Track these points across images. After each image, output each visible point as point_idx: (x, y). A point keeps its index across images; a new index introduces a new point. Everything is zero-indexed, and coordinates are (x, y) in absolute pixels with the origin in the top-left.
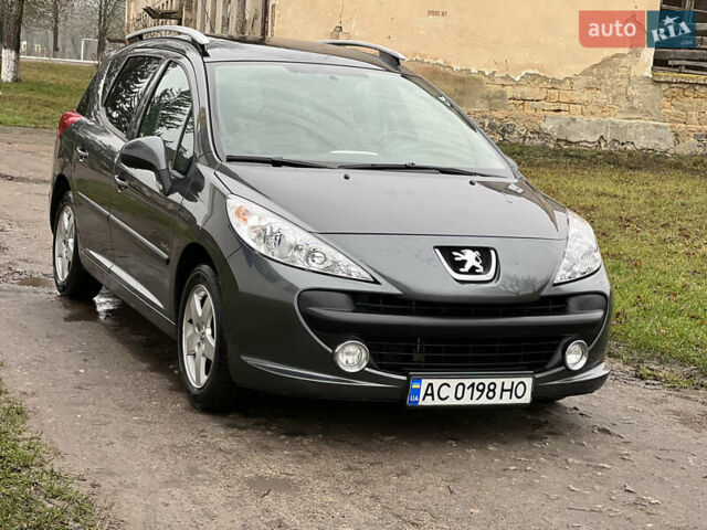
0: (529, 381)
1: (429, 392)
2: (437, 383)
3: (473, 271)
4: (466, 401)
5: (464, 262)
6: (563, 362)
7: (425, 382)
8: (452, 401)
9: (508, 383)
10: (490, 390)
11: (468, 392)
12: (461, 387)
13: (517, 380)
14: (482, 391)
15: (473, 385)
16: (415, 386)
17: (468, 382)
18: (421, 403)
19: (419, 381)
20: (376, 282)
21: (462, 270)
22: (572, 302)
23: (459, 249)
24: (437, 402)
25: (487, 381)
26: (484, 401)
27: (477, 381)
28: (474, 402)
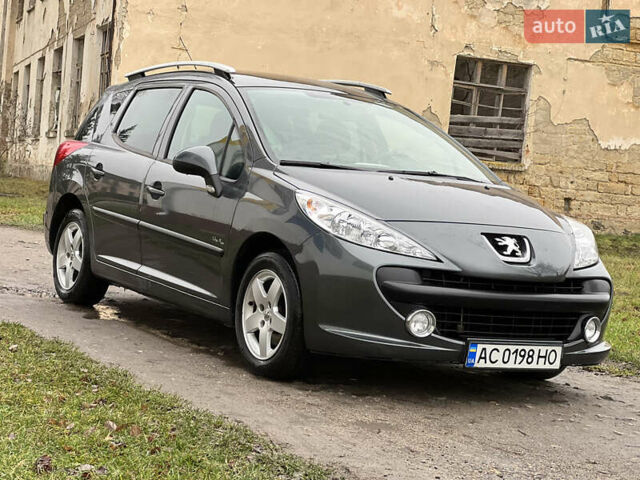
0: (559, 350)
1: (483, 356)
2: (489, 348)
3: (513, 254)
4: (510, 365)
5: (506, 247)
6: (582, 335)
7: (480, 347)
8: (500, 365)
9: (543, 350)
10: (529, 356)
11: (513, 357)
12: (507, 352)
13: (550, 348)
14: (524, 356)
15: (516, 351)
16: (472, 350)
17: (513, 348)
18: (476, 365)
19: (475, 345)
20: (439, 260)
21: (505, 253)
22: (586, 284)
23: (500, 236)
24: (489, 365)
25: (527, 348)
26: (524, 365)
27: (520, 348)
28: (517, 366)
